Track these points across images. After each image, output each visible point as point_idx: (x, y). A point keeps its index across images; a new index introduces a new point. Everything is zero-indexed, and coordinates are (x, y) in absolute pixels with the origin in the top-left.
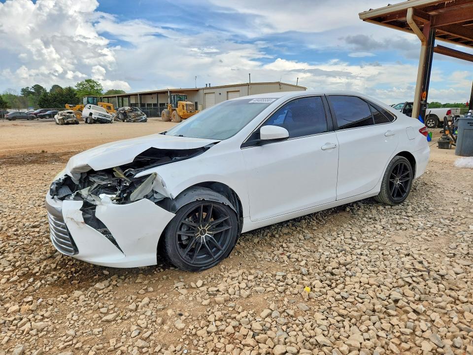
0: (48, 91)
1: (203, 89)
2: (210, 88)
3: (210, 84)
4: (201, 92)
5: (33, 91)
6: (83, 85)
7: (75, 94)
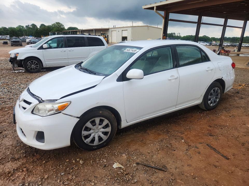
0: (39, 27)
1: (111, 28)
2: (115, 28)
3: (115, 26)
4: (110, 30)
5: (31, 27)
6: (55, 25)
7: (51, 30)
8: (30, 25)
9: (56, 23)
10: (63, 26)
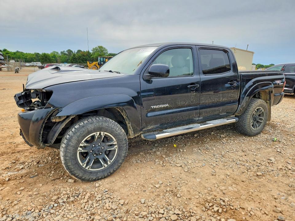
0: (75, 53)
5: (67, 53)
6: (96, 49)
7: (91, 55)
8: (66, 51)
9: (99, 47)
10: (106, 50)
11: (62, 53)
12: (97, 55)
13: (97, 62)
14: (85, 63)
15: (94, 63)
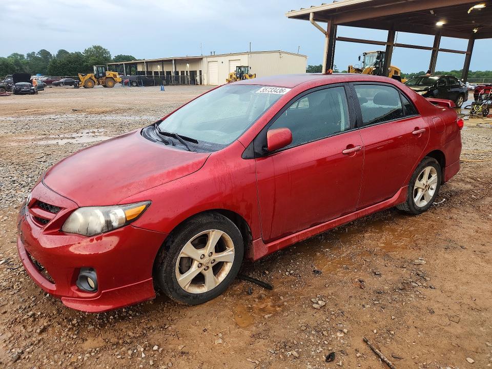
1: (207, 57)
2: (215, 56)
5: (40, 56)
6: (91, 52)
7: (84, 62)
8: (36, 53)
9: (95, 47)
10: (108, 53)
11: (29, 55)
12: (93, 61)
13: (93, 75)
14: (74, 75)
15: (89, 75)
